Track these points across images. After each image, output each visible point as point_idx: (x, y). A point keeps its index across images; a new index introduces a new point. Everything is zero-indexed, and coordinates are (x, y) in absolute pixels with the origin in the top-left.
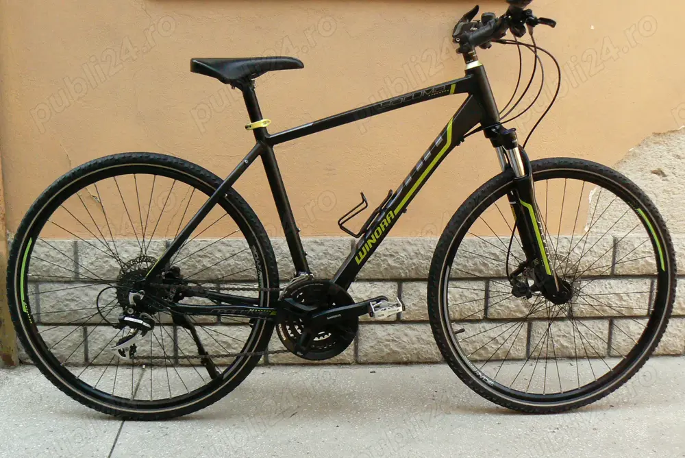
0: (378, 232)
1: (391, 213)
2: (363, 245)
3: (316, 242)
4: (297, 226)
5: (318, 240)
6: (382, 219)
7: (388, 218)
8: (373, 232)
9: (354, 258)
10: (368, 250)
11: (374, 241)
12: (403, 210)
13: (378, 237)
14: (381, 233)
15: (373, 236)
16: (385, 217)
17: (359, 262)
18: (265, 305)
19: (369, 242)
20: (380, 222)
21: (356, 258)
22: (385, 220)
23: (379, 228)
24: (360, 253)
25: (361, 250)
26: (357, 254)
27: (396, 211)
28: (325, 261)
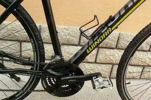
0: (101, 38)
1: (110, 29)
2: (92, 44)
3: (65, 29)
4: (57, 30)
5: (66, 28)
6: (105, 32)
7: (108, 31)
8: (98, 38)
9: (86, 50)
10: (94, 46)
11: (98, 42)
12: (116, 28)
13: (100, 40)
14: (102, 38)
15: (98, 40)
16: (106, 31)
17: (88, 52)
18: (36, 70)
19: (96, 43)
20: (103, 33)
21: (87, 50)
22: (106, 32)
23: (102, 36)
24: (90, 48)
25: (90, 46)
26: (88, 48)
27: (113, 28)
28: (68, 37)
